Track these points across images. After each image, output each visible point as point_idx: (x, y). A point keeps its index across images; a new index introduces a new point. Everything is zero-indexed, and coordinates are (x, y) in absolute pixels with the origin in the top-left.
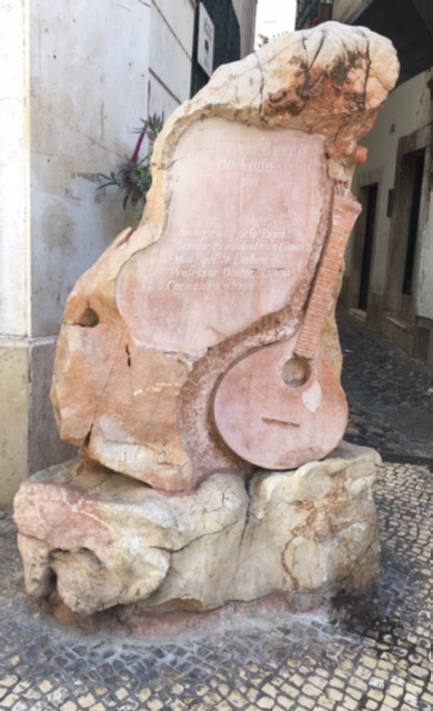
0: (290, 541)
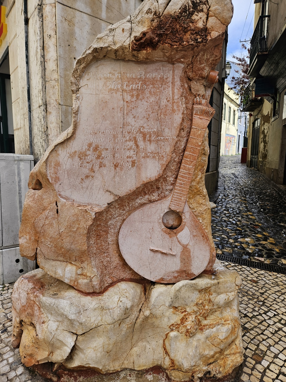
0: (168, 333)
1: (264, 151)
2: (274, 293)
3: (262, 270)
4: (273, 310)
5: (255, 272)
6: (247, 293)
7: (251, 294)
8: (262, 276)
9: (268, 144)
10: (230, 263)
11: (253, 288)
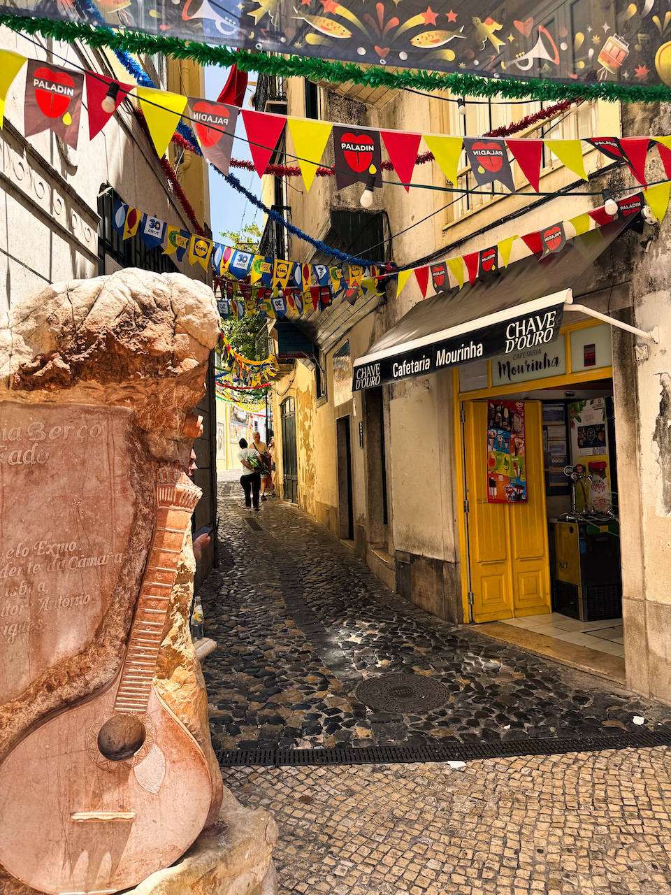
1: (308, 465)
2: (347, 816)
3: (320, 766)
4: (345, 859)
5: (308, 776)
6: (294, 835)
7: (302, 834)
8: (322, 781)
9: (314, 452)
10: (255, 767)
11: (307, 816)
